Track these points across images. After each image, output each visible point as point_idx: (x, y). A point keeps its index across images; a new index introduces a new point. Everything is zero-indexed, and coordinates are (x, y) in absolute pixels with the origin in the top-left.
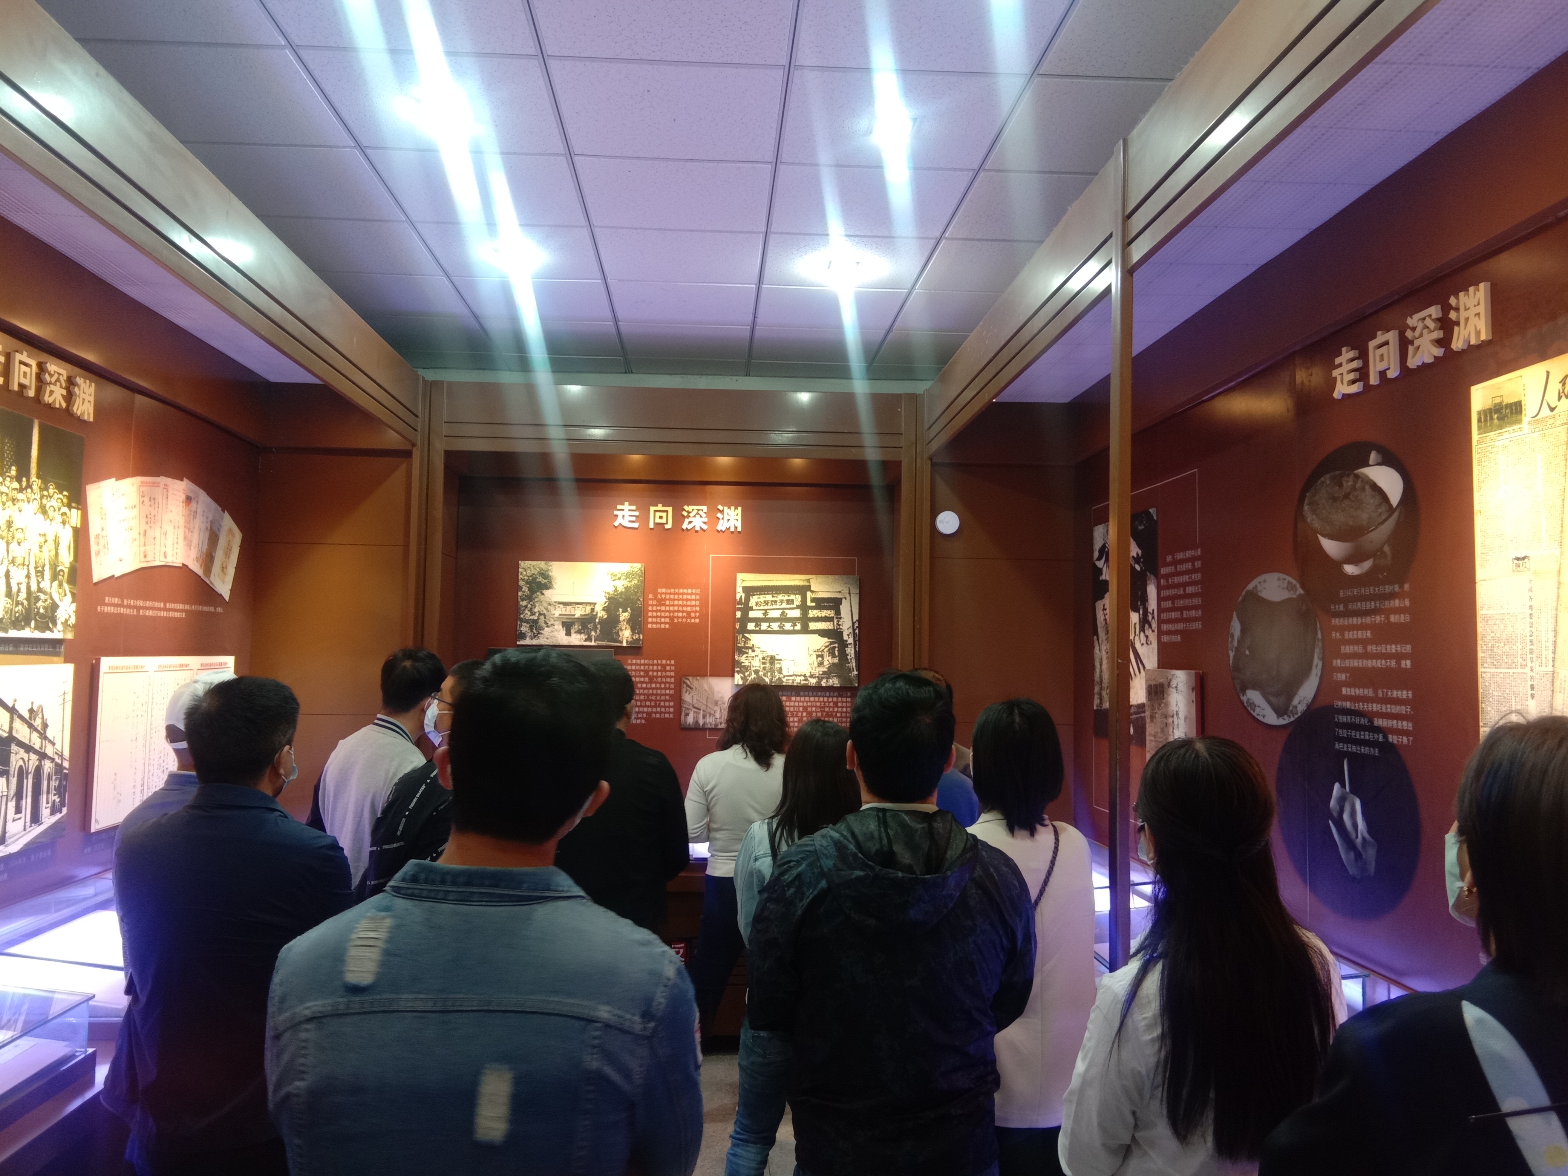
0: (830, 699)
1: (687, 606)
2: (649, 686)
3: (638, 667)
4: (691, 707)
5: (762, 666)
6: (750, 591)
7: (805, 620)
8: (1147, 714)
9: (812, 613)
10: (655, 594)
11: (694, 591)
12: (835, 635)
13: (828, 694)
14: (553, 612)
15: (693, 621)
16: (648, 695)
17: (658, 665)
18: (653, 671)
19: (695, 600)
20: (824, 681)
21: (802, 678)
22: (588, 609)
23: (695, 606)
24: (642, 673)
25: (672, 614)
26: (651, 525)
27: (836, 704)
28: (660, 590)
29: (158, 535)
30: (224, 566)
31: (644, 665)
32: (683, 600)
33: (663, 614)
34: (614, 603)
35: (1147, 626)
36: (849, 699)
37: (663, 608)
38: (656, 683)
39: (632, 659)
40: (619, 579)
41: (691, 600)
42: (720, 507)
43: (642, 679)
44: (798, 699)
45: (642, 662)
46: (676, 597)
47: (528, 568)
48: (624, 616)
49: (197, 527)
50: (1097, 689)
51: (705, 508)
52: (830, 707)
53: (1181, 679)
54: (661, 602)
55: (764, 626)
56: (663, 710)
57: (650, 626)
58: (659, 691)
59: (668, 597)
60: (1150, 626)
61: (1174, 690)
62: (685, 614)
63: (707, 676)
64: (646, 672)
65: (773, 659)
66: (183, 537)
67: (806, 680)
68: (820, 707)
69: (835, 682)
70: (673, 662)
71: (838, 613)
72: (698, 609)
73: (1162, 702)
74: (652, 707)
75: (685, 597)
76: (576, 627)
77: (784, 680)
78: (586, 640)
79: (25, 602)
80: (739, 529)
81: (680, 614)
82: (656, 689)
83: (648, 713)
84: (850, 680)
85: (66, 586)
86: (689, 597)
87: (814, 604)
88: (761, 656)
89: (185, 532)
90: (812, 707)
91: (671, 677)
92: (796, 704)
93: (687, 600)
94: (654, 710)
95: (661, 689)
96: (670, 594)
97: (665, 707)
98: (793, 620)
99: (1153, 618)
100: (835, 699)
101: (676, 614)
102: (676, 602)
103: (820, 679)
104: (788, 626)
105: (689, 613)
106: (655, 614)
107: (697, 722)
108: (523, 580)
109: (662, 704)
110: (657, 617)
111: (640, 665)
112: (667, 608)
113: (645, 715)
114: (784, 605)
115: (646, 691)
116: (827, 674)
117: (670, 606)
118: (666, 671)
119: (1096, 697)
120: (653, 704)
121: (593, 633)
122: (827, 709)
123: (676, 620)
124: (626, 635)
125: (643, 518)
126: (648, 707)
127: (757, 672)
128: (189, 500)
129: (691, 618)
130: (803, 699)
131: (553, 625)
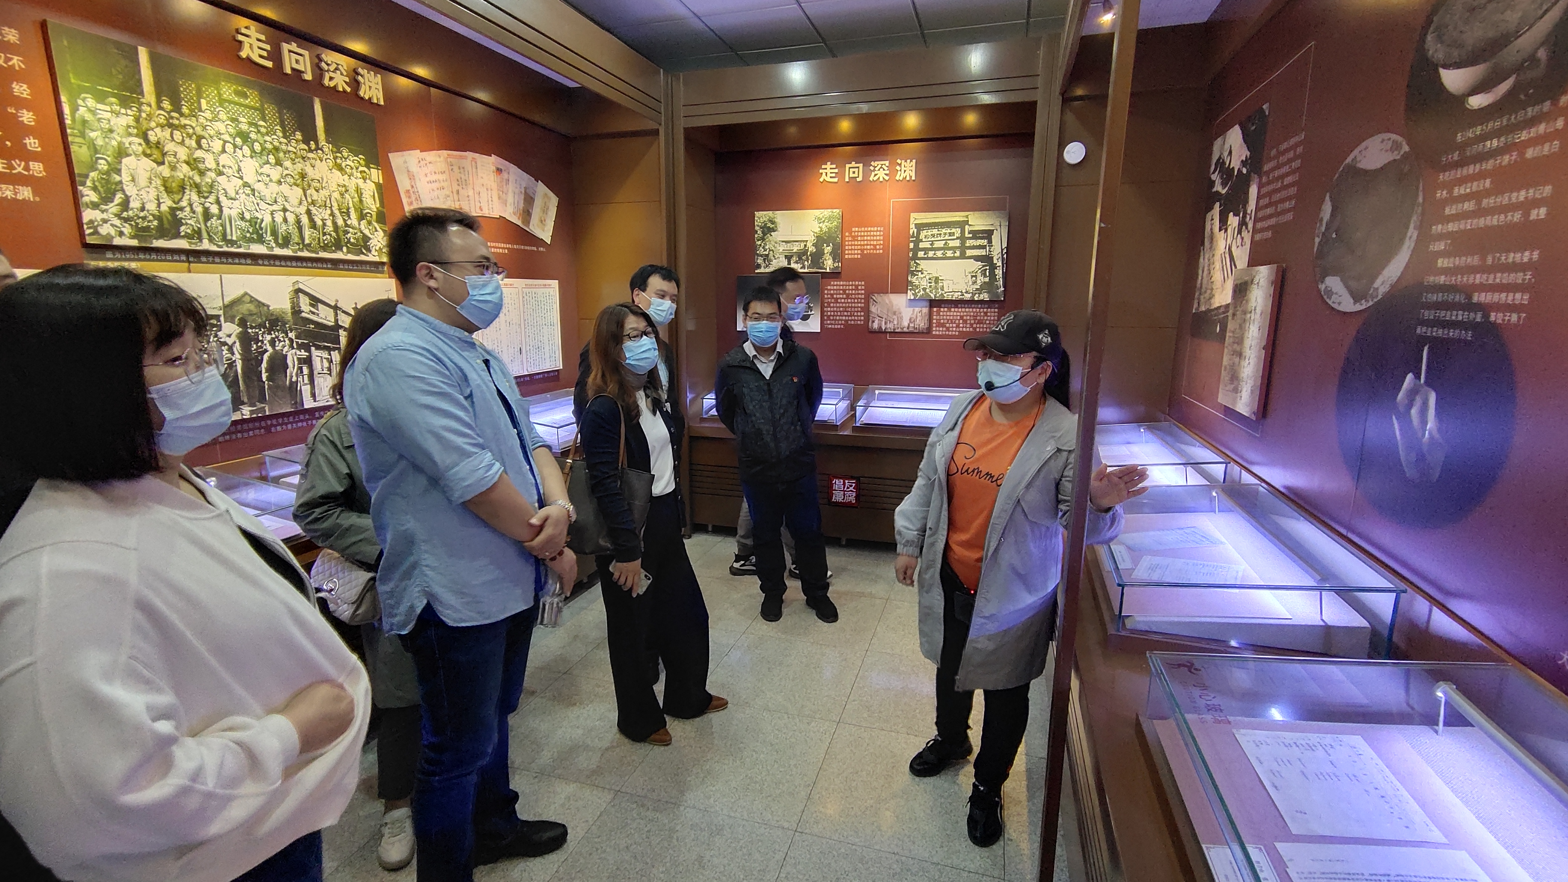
0: (982, 310)
1: (874, 240)
2: (846, 301)
3: (838, 287)
4: (876, 316)
5: (929, 285)
6: (920, 227)
7: (963, 248)
8: (1230, 314)
9: (969, 243)
10: (851, 233)
11: (879, 229)
12: (987, 260)
13: (980, 306)
14: (778, 248)
15: (878, 251)
16: (845, 307)
17: (852, 285)
18: (849, 290)
19: (880, 236)
20: (977, 295)
21: (960, 294)
22: (803, 244)
23: (880, 240)
24: (841, 292)
25: (862, 247)
26: (847, 180)
27: (986, 313)
28: (853, 229)
29: (471, 193)
30: (543, 219)
31: (843, 285)
32: (870, 236)
33: (856, 247)
34: (820, 241)
35: (1244, 227)
36: (996, 310)
37: (856, 243)
38: (851, 299)
39: (834, 281)
40: (824, 221)
41: (876, 236)
42: (899, 161)
43: (841, 296)
44: (956, 310)
45: (841, 283)
46: (866, 234)
47: (761, 217)
48: (828, 249)
49: (510, 191)
50: (1197, 294)
51: (887, 163)
52: (981, 316)
53: (1264, 274)
54: (854, 238)
55: (931, 254)
56: (856, 318)
57: (846, 257)
58: (853, 305)
59: (859, 234)
60: (1247, 228)
61: (1256, 286)
62: (872, 247)
63: (888, 293)
64: (844, 291)
65: (937, 280)
66: (497, 197)
67: (963, 295)
68: (973, 316)
69: (985, 296)
70: (863, 283)
71: (990, 242)
72: (882, 242)
73: (1243, 300)
74: (848, 316)
75: (872, 233)
76: (794, 259)
77: (945, 295)
78: (801, 268)
79: (333, 234)
80: (913, 178)
81: (869, 247)
82: (852, 303)
83: (846, 321)
84: (997, 295)
85: (376, 224)
86: (875, 233)
87: (971, 235)
88: (927, 277)
89: (499, 194)
90: (967, 316)
91: (862, 294)
92: (955, 314)
93: (874, 236)
94: (850, 318)
95: (854, 303)
96: (861, 232)
97: (858, 316)
98: (953, 249)
99: (1251, 218)
100: (985, 310)
101: (865, 247)
102: (865, 238)
103: (974, 294)
104: (949, 254)
105: (875, 246)
106: (850, 248)
107: (881, 327)
108: (758, 226)
109: (856, 314)
110: (852, 249)
111: (840, 285)
112: (859, 243)
113: (843, 322)
114: (947, 237)
115: (844, 305)
116: (980, 291)
117: (861, 241)
118: (858, 290)
119: (1196, 302)
120: (849, 314)
121: (806, 263)
122: (978, 318)
123: (865, 252)
124: (829, 264)
125: (840, 175)
126: (845, 316)
127: (924, 289)
128: (499, 171)
129: (876, 250)
130: (960, 310)
131: (779, 258)
